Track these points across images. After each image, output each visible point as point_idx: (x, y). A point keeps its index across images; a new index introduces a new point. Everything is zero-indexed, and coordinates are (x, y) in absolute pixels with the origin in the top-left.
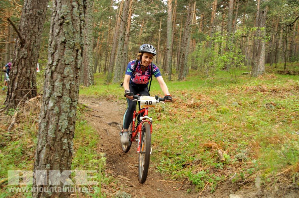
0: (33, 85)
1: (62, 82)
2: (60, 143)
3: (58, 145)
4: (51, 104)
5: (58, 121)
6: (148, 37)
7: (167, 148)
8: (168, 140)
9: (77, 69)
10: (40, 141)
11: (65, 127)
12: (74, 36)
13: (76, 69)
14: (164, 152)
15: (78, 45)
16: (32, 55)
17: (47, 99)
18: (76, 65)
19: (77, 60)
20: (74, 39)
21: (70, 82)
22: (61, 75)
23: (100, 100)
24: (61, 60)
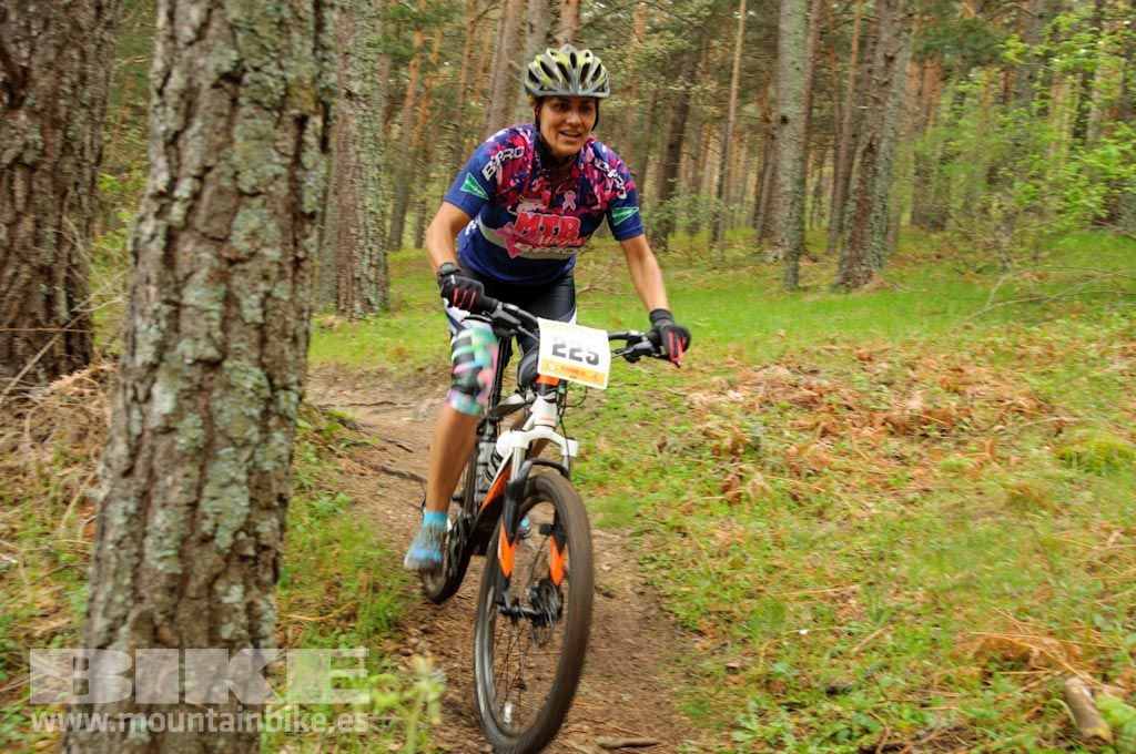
0: (71, 304)
1: (223, 288)
2: (204, 604)
3: (197, 615)
4: (164, 401)
5: (199, 490)
6: (677, 54)
7: (772, 651)
8: (778, 610)
9: (299, 218)
10: (101, 597)
11: (235, 523)
12: (284, 42)
13: (295, 217)
14: (755, 671)
15: (303, 94)
16: (67, 147)
17: (144, 372)
18: (293, 199)
19: (299, 173)
20: (284, 62)
21: (263, 287)
22: (219, 247)
23: (422, 390)
24: (216, 170)
